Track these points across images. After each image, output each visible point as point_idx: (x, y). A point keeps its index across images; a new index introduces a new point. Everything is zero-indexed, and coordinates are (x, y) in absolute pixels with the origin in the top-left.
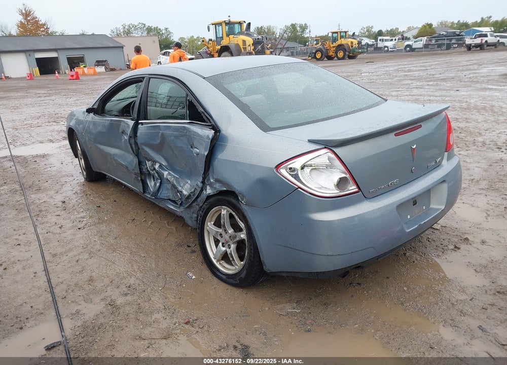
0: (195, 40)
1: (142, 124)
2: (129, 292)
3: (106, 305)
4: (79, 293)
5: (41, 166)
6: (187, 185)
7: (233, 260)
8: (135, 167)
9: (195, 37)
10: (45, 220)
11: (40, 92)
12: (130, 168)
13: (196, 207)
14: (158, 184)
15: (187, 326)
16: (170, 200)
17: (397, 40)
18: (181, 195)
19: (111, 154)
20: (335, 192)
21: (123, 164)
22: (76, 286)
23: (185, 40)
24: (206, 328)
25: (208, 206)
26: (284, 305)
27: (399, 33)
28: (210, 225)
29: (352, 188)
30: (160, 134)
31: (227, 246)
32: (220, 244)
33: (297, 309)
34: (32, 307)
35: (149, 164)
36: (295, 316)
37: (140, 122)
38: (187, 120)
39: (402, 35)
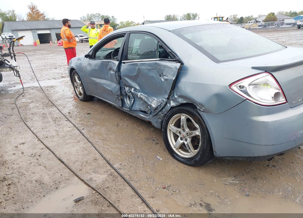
0: (130, 23)
1: (124, 63)
2: (121, 167)
3: (108, 175)
4: (89, 168)
5: (51, 92)
6: (154, 101)
7: (190, 148)
8: (117, 91)
9: (130, 22)
10: (60, 123)
11: (42, 52)
12: (114, 92)
13: (161, 115)
14: (132, 101)
15: (164, 190)
16: (141, 111)
17: (253, 22)
18: (150, 107)
19: (100, 83)
20: (272, 102)
21: (109, 89)
22: (87, 163)
23: (124, 23)
24: (177, 191)
25: (171, 114)
26: (226, 178)
27: (253, 19)
28: (171, 126)
29: (282, 100)
30: (137, 69)
31: (184, 139)
32: (179, 138)
33: (236, 181)
34: (61, 175)
35: (127, 89)
36: (235, 185)
37: (122, 62)
38: (157, 58)
39: (256, 20)
